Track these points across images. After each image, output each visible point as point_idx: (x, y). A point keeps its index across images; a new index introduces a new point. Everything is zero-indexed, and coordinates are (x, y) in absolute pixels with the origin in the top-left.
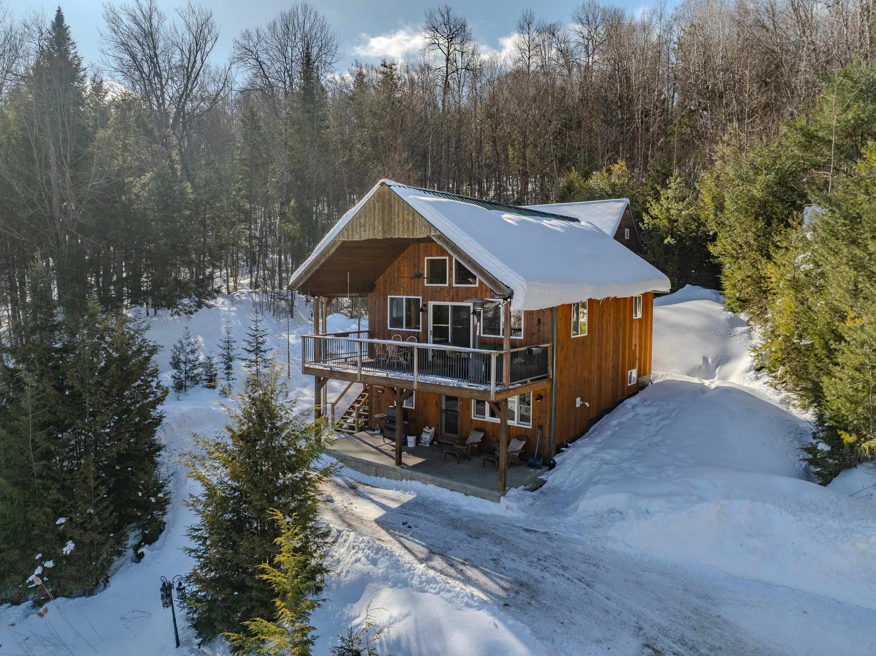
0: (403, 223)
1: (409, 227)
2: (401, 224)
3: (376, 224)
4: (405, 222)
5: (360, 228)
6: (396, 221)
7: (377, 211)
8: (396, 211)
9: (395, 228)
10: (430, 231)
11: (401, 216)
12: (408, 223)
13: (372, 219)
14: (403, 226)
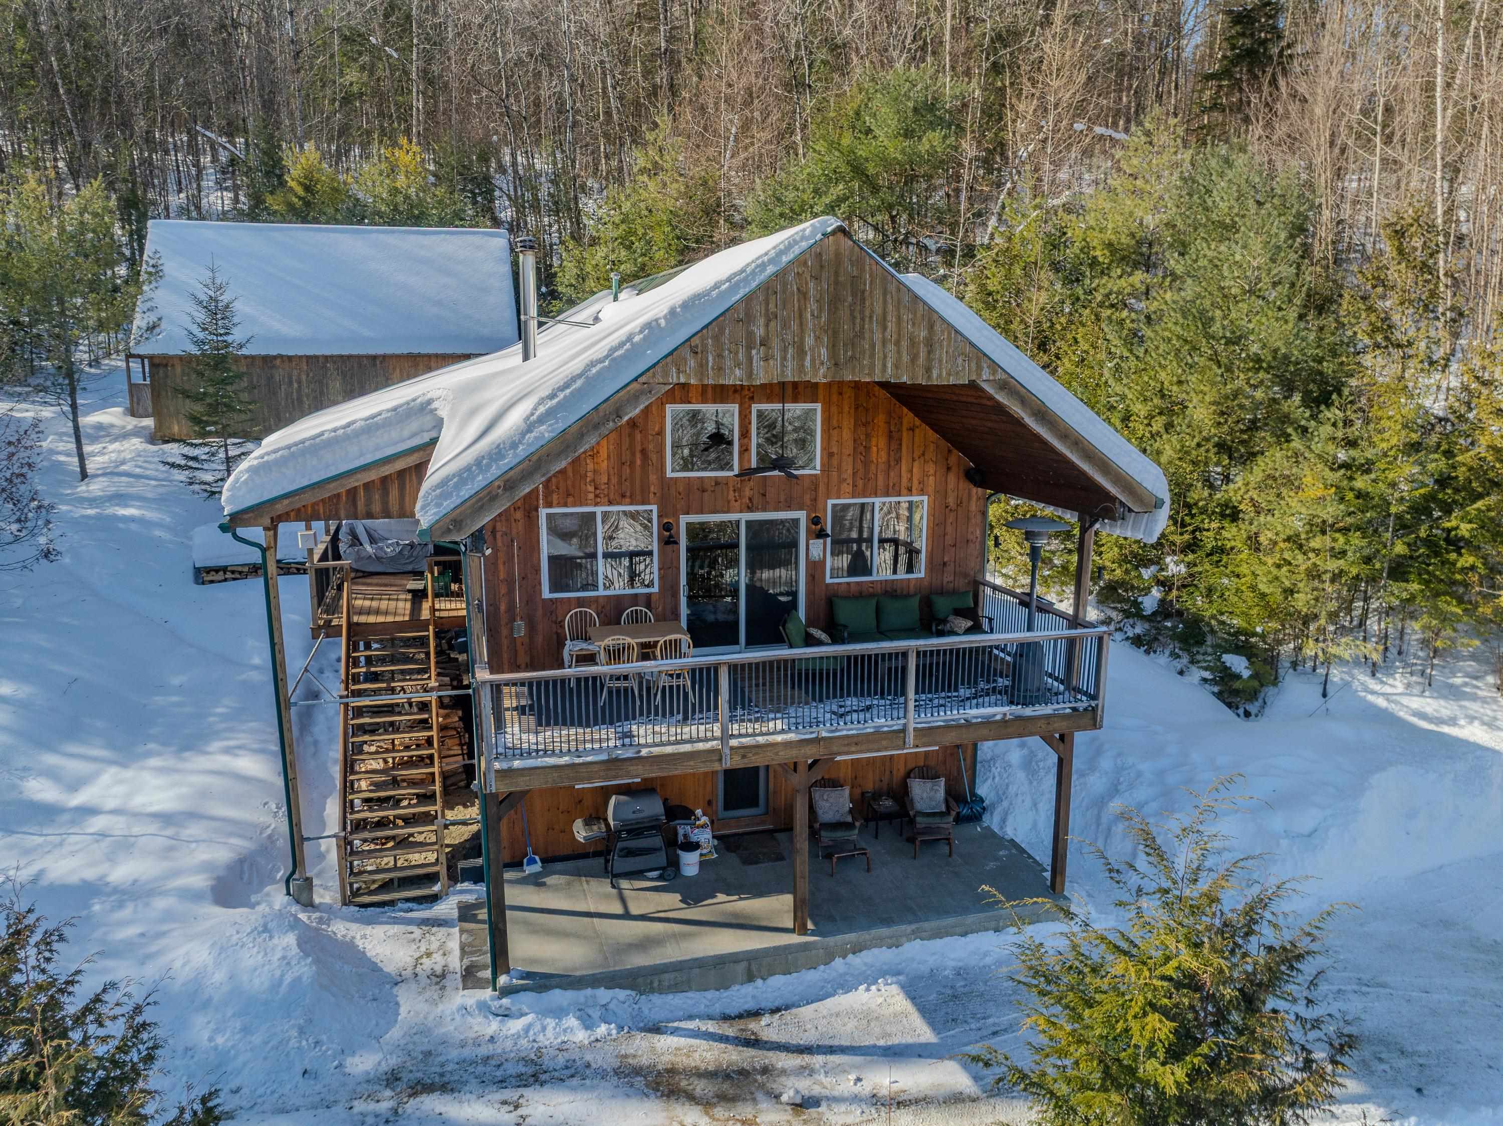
0: (898, 343)
1: (914, 358)
2: (891, 347)
3: (809, 341)
4: (904, 344)
5: (749, 348)
6: (877, 336)
7: (812, 306)
8: (878, 310)
9: (872, 356)
10: (979, 368)
11: (891, 326)
12: (913, 343)
13: (794, 326)
14: (899, 352)
